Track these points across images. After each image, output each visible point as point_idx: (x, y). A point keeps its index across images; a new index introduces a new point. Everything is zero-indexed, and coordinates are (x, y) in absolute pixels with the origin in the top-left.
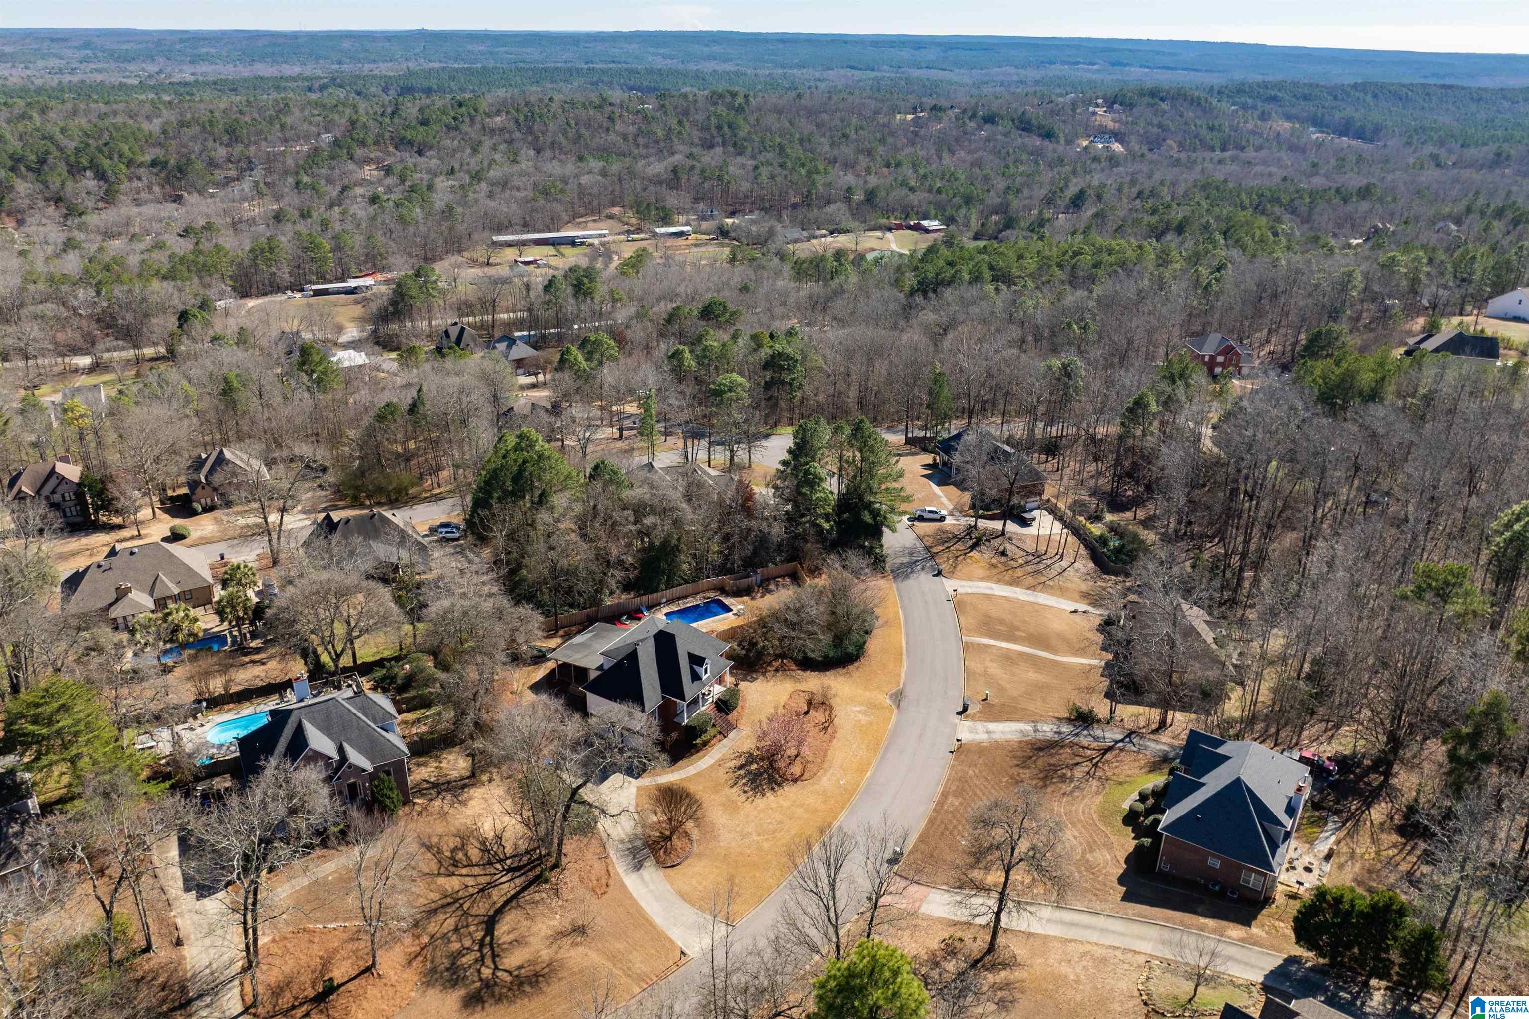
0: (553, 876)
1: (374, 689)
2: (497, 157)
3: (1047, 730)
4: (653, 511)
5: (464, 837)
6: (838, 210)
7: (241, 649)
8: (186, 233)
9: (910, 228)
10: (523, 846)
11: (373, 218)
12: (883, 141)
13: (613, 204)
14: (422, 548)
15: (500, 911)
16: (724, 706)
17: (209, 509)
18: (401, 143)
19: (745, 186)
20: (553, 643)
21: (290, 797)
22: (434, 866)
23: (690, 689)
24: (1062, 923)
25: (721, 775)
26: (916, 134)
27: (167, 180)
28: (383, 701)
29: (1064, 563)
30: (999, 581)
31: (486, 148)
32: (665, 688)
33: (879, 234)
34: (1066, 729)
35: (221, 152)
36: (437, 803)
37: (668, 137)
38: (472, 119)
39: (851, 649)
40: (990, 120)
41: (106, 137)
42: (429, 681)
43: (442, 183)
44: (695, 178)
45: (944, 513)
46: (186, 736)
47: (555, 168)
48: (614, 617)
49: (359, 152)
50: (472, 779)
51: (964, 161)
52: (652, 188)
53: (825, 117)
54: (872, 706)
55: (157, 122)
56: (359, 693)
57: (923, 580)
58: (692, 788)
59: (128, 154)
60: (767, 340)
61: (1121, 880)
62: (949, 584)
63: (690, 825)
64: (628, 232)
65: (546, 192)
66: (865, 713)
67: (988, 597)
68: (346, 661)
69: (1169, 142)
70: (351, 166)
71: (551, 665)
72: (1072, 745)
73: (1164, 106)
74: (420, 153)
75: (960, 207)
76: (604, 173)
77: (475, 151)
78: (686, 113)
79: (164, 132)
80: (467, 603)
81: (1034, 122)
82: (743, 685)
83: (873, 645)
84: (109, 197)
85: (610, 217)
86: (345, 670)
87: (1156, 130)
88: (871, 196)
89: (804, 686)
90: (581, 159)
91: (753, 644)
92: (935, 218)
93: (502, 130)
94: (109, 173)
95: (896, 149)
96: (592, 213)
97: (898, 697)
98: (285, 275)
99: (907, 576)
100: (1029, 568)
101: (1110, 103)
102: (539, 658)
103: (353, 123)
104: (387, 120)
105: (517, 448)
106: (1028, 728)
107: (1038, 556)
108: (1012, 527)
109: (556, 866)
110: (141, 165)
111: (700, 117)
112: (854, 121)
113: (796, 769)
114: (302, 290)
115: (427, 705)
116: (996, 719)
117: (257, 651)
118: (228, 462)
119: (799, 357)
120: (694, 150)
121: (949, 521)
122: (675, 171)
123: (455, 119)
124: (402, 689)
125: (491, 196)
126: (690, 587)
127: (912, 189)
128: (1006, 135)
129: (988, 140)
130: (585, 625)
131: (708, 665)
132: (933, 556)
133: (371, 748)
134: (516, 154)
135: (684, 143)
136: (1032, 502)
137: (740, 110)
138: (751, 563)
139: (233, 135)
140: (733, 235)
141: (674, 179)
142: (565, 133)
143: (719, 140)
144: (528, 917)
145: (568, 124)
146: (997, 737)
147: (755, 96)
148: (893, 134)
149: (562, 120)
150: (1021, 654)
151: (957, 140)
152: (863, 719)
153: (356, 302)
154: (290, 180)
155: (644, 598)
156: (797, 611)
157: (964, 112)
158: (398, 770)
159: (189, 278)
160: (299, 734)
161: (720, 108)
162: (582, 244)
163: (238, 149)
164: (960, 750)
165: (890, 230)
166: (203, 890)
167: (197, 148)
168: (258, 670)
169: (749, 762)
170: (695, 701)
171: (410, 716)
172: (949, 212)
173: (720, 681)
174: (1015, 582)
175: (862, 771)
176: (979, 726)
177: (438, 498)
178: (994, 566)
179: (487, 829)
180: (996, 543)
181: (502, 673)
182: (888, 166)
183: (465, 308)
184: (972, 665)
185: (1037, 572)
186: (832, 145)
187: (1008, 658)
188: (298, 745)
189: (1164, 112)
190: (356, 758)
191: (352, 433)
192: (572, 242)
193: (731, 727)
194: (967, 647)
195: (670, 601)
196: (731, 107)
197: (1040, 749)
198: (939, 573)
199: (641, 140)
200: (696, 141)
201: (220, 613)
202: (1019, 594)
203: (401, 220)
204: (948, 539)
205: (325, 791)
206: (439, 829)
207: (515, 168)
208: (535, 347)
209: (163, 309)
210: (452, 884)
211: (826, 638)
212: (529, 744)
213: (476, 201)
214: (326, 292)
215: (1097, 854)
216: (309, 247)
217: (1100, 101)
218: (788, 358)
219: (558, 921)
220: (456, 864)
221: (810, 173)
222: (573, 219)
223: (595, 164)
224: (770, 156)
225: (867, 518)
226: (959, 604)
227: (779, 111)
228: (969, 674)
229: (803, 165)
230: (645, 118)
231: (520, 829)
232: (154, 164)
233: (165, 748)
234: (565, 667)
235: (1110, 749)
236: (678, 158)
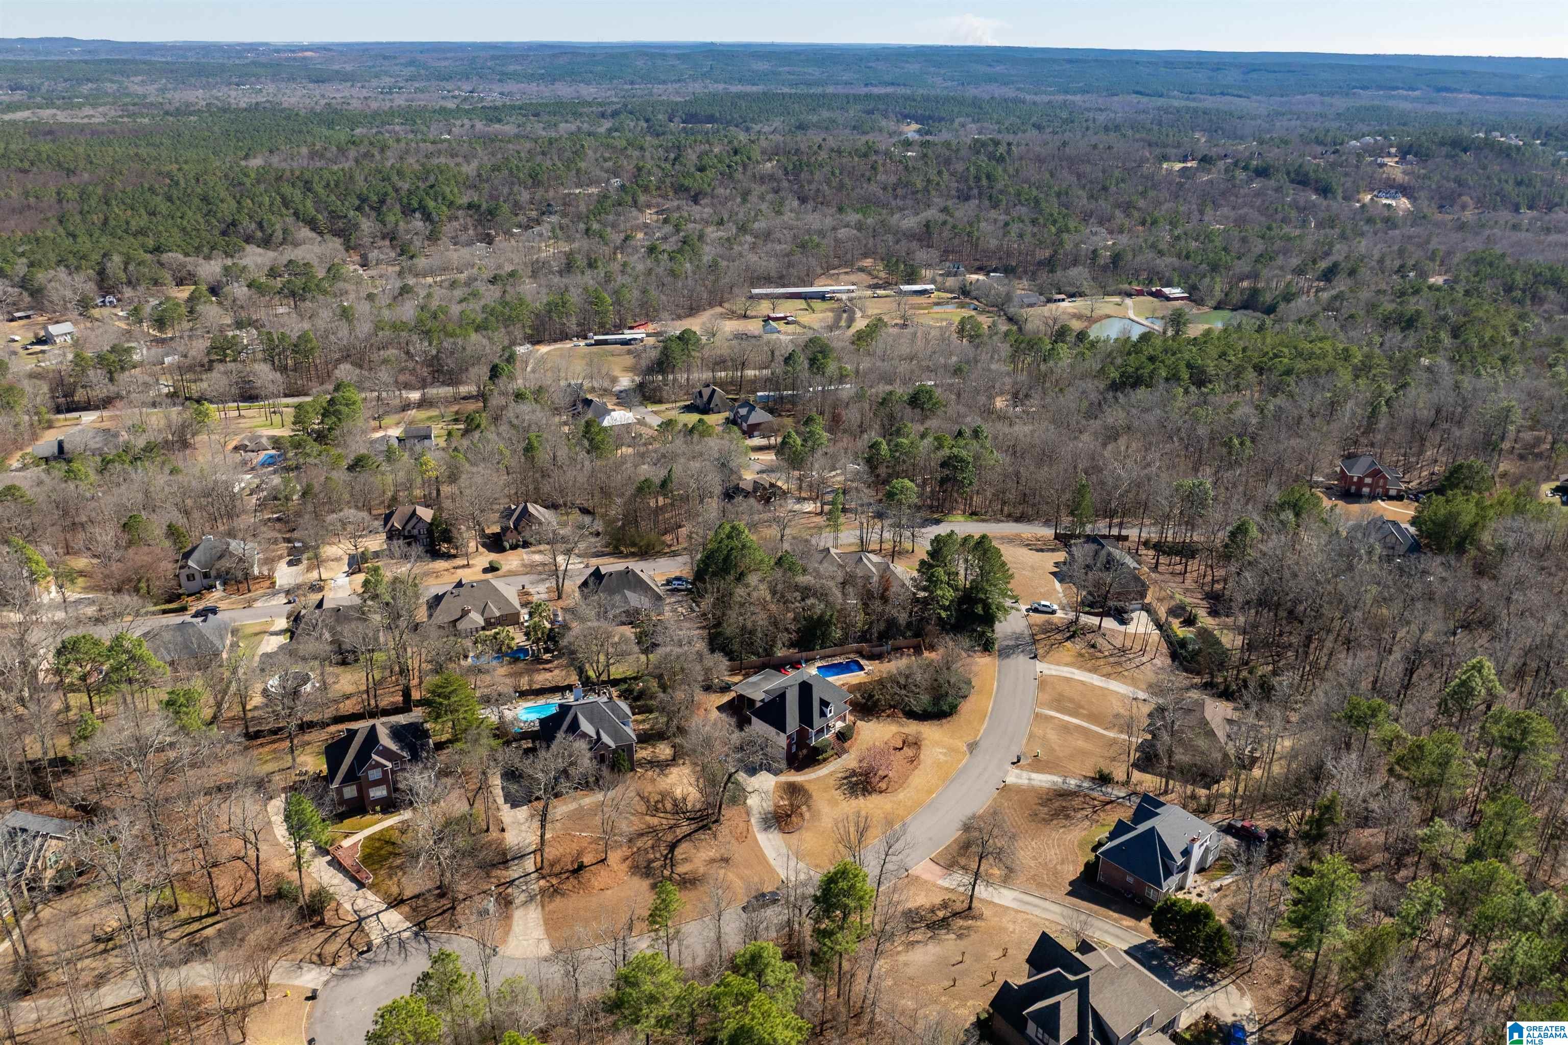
0: (714, 828)
1: (619, 697)
2: (764, 207)
3: (1073, 783)
4: (815, 595)
5: (664, 795)
6: (1079, 274)
7: (538, 660)
8: (493, 280)
9: (1152, 294)
10: (698, 806)
11: (650, 272)
12: (1143, 194)
13: (865, 256)
14: (659, 598)
15: (679, 841)
16: (843, 736)
17: (514, 547)
18: (680, 189)
19: (993, 243)
20: (736, 679)
21: (570, 756)
22: (643, 808)
23: (818, 722)
24: (1021, 901)
25: (831, 782)
26: (1181, 185)
27: (479, 221)
28: (624, 706)
29: (1144, 659)
30: (1079, 668)
31: (753, 198)
32: (802, 720)
33: (1117, 299)
34: (1086, 784)
35: (525, 196)
36: (650, 773)
37: (926, 190)
38: (745, 167)
39: (945, 708)
40: (1263, 172)
41: (432, 179)
42: (652, 697)
43: (712, 233)
44: (946, 234)
45: (1055, 607)
46: (506, 712)
47: (815, 220)
48: (780, 666)
49: (642, 198)
50: (673, 761)
51: (1227, 218)
52: (904, 242)
53: (1088, 168)
54: (952, 750)
55: (475, 164)
56: (610, 698)
57: (1020, 661)
58: (810, 788)
59: (450, 197)
60: (949, 441)
61: (1071, 884)
62: (1042, 667)
63: (804, 808)
64: (876, 286)
65: (803, 246)
66: (945, 754)
67: (1068, 680)
68: (604, 677)
69: (1466, 198)
70: (635, 212)
71: (732, 694)
72: (1085, 796)
73: (1467, 157)
74: (695, 200)
75: (1204, 276)
76: (860, 227)
77: (744, 200)
78: (948, 162)
79: (479, 175)
80: (679, 650)
81: (1312, 174)
82: (859, 723)
83: (965, 707)
84: (433, 237)
85: (862, 270)
86: (604, 682)
87: (1453, 185)
88: (1116, 258)
89: (906, 730)
90: (840, 210)
91: (871, 696)
92: (1178, 285)
93: (772, 177)
94: (434, 215)
95: (1158, 203)
96: (846, 266)
97: (972, 747)
98: (572, 325)
99: (1008, 656)
100: (1112, 660)
101: (1404, 153)
102: (726, 689)
103: (639, 169)
104: (668, 166)
105: (729, 537)
106: (1060, 780)
107: (1123, 650)
108: (1109, 623)
109: (716, 821)
110: (460, 208)
111: (960, 167)
112: (1117, 173)
113: (883, 785)
114: (586, 338)
115: (651, 711)
116: (1038, 772)
117: (548, 662)
118: (530, 515)
119: (971, 459)
120: (950, 203)
121: (1060, 614)
122: (927, 225)
123: (729, 166)
124: (636, 699)
125: (753, 247)
126: (838, 649)
127: (1161, 253)
128: (1278, 190)
129: (1258, 194)
130: (758, 669)
131: (832, 707)
132: (1035, 642)
133: (616, 734)
134: (781, 204)
135: (941, 196)
136: (1135, 605)
137: (1001, 160)
138: (883, 636)
139: (535, 180)
140: (974, 294)
141: (925, 235)
142: (829, 183)
143: (976, 191)
144: (695, 847)
145: (833, 173)
146: (1035, 783)
147: (1018, 145)
148: (1154, 187)
149: (826, 169)
150: (1078, 727)
151: (1223, 194)
152: (942, 758)
153: (629, 352)
154: (582, 226)
155: (804, 654)
156: (907, 677)
157: (1236, 164)
158: (629, 750)
159: (497, 329)
160: (575, 720)
161: (982, 157)
162: (831, 298)
163: (540, 193)
164: (1005, 789)
165: (1129, 295)
166: (514, 805)
167: (506, 191)
168: (548, 675)
169: (851, 776)
170: (821, 731)
171: (639, 717)
172: (1193, 279)
173: (843, 719)
174: (1094, 670)
175: (930, 792)
176: (1025, 774)
177: (674, 554)
178: (1082, 655)
179: (678, 793)
180: (1089, 636)
181: (699, 696)
182: (1143, 223)
183: (720, 363)
184: (1035, 730)
185: (1119, 664)
186: (1091, 197)
187: (1066, 729)
188: (574, 727)
189: (1465, 164)
190: (606, 739)
191: (619, 501)
192: (822, 297)
193: (845, 751)
194: (1037, 716)
195: (822, 658)
196: (991, 157)
197: (1061, 795)
198: (1035, 657)
199: (900, 192)
200: (953, 193)
201: (527, 634)
202: (1096, 680)
203: (672, 273)
204: (1050, 629)
205: (589, 755)
206: (650, 788)
207: (778, 221)
208: (771, 411)
209: (478, 360)
210: (654, 821)
211: (925, 698)
212: (708, 742)
213: (741, 255)
214: (605, 342)
215: (1065, 867)
216: (593, 300)
217: (1393, 150)
218: (962, 460)
219: (712, 853)
220: (657, 810)
221: (1060, 231)
222: (827, 269)
223: (853, 217)
224: (1024, 210)
225: (979, 610)
226: (1043, 682)
227: (1040, 160)
228: (1031, 736)
229: (1055, 222)
230: (906, 168)
231: (698, 795)
232: (470, 206)
233: (494, 719)
234: (741, 697)
235: (1111, 802)
236: (932, 214)
